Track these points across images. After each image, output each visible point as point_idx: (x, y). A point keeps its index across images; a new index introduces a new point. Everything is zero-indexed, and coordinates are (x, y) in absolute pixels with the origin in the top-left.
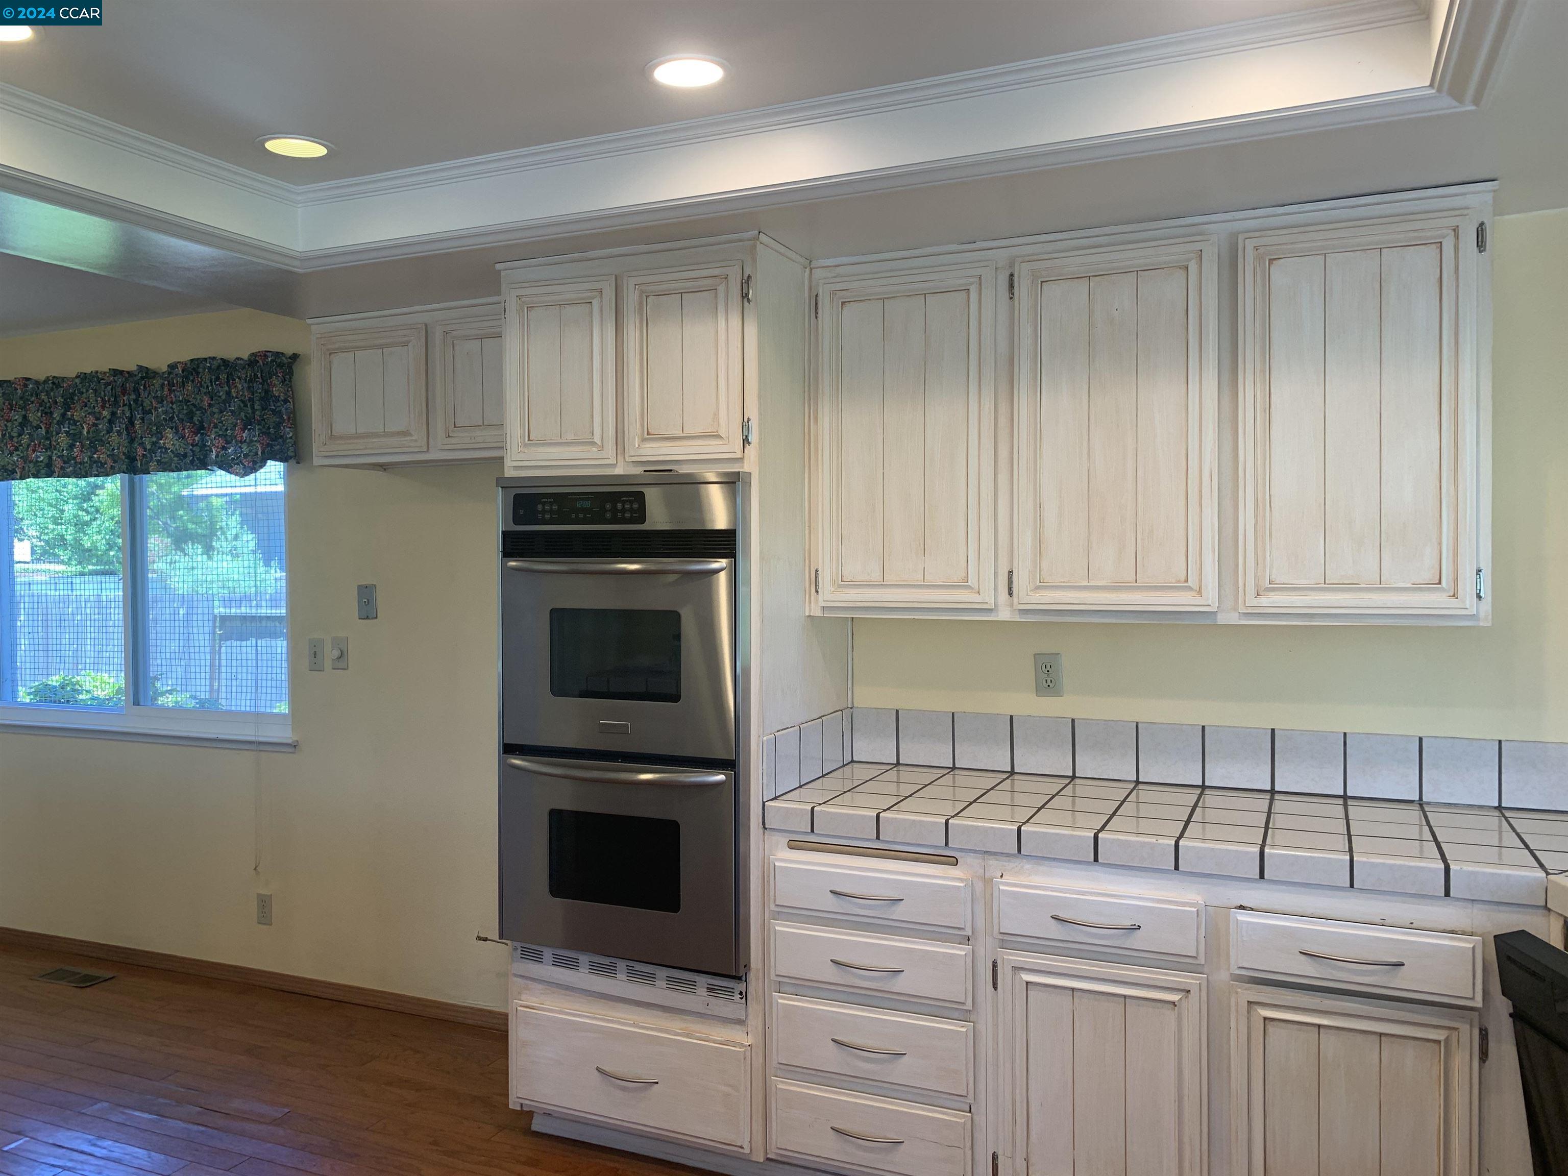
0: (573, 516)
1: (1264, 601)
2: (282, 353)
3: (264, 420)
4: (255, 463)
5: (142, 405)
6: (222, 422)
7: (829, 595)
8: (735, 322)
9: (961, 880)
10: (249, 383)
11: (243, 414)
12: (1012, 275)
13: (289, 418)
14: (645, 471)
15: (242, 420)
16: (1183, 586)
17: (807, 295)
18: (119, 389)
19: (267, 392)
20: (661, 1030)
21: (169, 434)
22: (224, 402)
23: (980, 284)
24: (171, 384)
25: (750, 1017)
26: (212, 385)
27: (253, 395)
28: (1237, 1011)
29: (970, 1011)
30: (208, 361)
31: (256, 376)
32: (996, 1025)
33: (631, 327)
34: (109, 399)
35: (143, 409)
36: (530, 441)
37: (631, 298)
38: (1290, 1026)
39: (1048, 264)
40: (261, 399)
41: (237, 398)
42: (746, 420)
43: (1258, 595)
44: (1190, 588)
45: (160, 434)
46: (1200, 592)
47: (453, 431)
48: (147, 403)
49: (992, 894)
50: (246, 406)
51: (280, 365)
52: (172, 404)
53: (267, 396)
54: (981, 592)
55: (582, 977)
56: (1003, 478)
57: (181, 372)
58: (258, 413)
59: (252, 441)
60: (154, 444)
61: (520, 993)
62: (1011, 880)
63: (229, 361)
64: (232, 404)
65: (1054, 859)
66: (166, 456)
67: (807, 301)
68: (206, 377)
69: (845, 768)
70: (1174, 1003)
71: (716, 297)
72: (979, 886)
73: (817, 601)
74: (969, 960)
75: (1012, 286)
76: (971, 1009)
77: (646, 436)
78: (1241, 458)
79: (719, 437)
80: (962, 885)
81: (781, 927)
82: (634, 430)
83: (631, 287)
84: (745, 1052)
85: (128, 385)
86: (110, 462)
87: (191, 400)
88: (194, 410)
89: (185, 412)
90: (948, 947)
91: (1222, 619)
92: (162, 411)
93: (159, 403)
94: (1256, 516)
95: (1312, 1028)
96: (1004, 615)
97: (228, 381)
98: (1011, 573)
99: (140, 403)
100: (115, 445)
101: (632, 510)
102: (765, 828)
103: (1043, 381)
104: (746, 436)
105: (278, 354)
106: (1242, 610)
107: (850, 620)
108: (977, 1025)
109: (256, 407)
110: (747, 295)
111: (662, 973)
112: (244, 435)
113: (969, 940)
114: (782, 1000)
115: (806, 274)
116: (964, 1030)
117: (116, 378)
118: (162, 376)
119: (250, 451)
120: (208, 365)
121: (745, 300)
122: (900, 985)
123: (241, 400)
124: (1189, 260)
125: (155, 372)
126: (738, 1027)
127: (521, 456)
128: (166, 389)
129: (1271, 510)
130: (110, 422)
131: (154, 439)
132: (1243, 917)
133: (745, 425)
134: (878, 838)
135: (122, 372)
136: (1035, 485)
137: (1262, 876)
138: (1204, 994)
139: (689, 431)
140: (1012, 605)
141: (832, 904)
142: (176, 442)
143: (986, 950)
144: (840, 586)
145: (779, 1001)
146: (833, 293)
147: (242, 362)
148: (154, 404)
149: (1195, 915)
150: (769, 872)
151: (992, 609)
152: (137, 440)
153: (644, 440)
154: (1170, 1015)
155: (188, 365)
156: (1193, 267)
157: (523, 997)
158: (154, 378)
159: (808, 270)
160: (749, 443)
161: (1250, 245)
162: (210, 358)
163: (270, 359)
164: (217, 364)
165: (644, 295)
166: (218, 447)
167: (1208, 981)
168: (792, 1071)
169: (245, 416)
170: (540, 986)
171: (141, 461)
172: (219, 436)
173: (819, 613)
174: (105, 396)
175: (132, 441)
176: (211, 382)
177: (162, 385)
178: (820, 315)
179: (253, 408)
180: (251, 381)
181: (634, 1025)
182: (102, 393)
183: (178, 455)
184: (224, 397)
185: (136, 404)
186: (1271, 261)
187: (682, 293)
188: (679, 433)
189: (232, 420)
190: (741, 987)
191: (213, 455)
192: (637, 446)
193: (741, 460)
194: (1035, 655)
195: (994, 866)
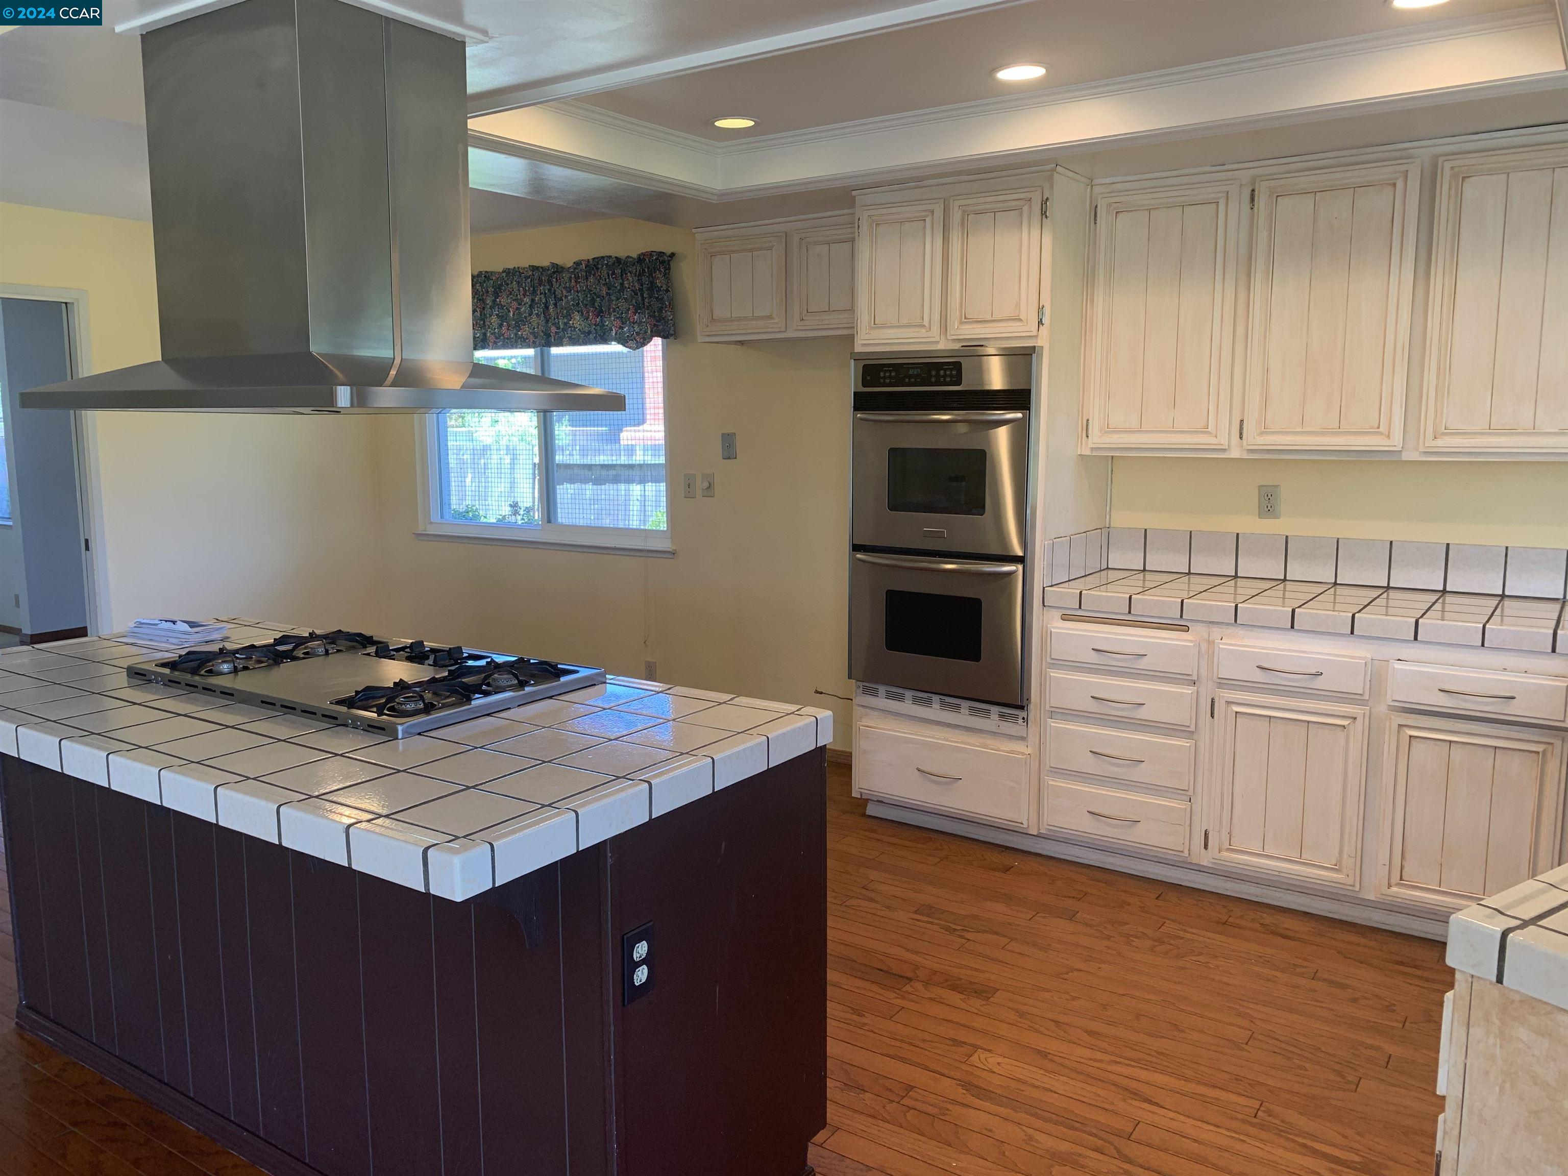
0: (907, 380)
1: (1440, 442)
2: (664, 253)
3: (650, 306)
4: (644, 339)
5: (554, 293)
6: (618, 308)
7: (1097, 438)
8: (1036, 233)
9: (1191, 641)
10: (638, 277)
11: (634, 301)
12: (1253, 190)
13: (670, 304)
14: (962, 346)
15: (634, 306)
16: (1376, 431)
17: (1088, 206)
18: (536, 282)
19: (652, 283)
20: (965, 744)
21: (577, 316)
22: (619, 291)
23: (1227, 198)
24: (577, 278)
25: (1030, 736)
26: (609, 278)
27: (642, 286)
28: (1390, 731)
29: (1193, 732)
30: (606, 259)
31: (644, 270)
32: (1212, 742)
33: (955, 239)
34: (529, 289)
35: (555, 297)
36: (875, 325)
37: (956, 216)
38: (1428, 742)
39: (1283, 182)
40: (648, 289)
41: (629, 288)
42: (1041, 307)
43: (1435, 438)
44: (1381, 433)
45: (569, 316)
46: (1388, 436)
47: (806, 316)
48: (558, 292)
49: (1214, 652)
50: (636, 294)
51: (663, 262)
52: (578, 292)
53: (652, 287)
54: (1218, 437)
55: (907, 706)
56: (1239, 348)
57: (584, 268)
58: (646, 300)
59: (641, 322)
60: (565, 324)
61: (861, 718)
62: (1229, 641)
63: (620, 259)
64: (625, 293)
65: (1262, 627)
66: (574, 333)
67: (1088, 212)
68: (605, 271)
69: (1102, 573)
70: (1344, 727)
71: (1021, 215)
72: (1204, 646)
73: (1087, 444)
74: (1195, 696)
75: (1252, 199)
76: (1194, 730)
77: (963, 320)
78: (1428, 336)
79: (1020, 320)
80: (1192, 644)
81: (1054, 674)
82: (954, 315)
83: (956, 209)
84: (1026, 758)
85: (543, 278)
86: (532, 338)
87: (592, 289)
88: (595, 297)
89: (589, 299)
90: (1179, 688)
91: (1406, 456)
92: (571, 298)
93: (568, 292)
94: (1438, 378)
95: (1444, 743)
96: (1235, 454)
97: (622, 275)
98: (1242, 421)
99: (552, 291)
100: (535, 324)
101: (951, 376)
102: (1044, 606)
103: (1274, 274)
104: (1041, 319)
105: (661, 254)
106: (1422, 449)
107: (1110, 458)
108: (1197, 743)
109: (645, 295)
110: (1045, 212)
111: (965, 704)
112: (636, 317)
113: (1194, 683)
114: (1053, 724)
115: (1088, 190)
116: (1188, 745)
117: (534, 273)
118: (568, 271)
119: (641, 330)
120: (606, 262)
121: (1044, 216)
122: (1142, 713)
123: (632, 290)
124: (1397, 178)
125: (562, 267)
126: (1020, 742)
127: (867, 337)
128: (573, 281)
129: (1450, 373)
130: (531, 307)
131: (565, 321)
132: (1398, 666)
133: (1041, 309)
134: (1130, 612)
135: (537, 268)
136: (1264, 354)
137: (1416, 638)
138: (1367, 719)
139: (995, 317)
140: (1242, 446)
141: (1093, 658)
142: (582, 323)
143: (1206, 690)
144: (1105, 432)
145: (1052, 724)
146: (1109, 205)
147: (631, 260)
148: (564, 292)
149: (1364, 666)
150: (1047, 635)
151: (1226, 449)
152: (550, 320)
153: (961, 323)
154: (1341, 735)
155: (591, 263)
156: (1400, 184)
157: (864, 720)
158: (562, 272)
159: (1089, 187)
160: (1043, 324)
161: (1448, 165)
162: (607, 256)
163: (654, 258)
164: (613, 262)
165: (966, 214)
166: (616, 327)
167: (1370, 712)
168: (1058, 772)
169: (636, 302)
170: (876, 713)
171: (555, 336)
172: (617, 318)
173: (1088, 453)
174: (526, 286)
175: (547, 321)
176: (608, 275)
177: (570, 278)
178: (1098, 221)
179: (642, 295)
180: (640, 275)
181: (945, 739)
182: (524, 284)
183: (583, 333)
184: (619, 288)
185: (550, 292)
186: (1464, 178)
187: (995, 212)
188: (989, 318)
189: (626, 305)
190: (1024, 714)
191: (613, 333)
192: (956, 327)
193: (1036, 336)
194: (1259, 486)
195: (1216, 632)
